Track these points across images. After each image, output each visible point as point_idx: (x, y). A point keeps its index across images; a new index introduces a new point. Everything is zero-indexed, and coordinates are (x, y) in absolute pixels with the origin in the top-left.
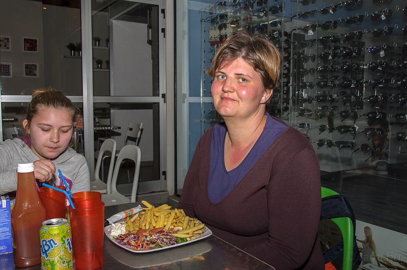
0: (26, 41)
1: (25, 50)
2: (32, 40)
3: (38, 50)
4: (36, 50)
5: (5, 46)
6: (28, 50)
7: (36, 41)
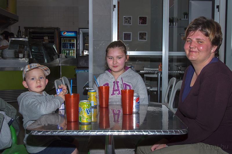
0: (140, 18)
1: (139, 24)
2: (144, 17)
3: (147, 23)
4: (146, 24)
5: (129, 22)
6: (141, 24)
7: (146, 18)
